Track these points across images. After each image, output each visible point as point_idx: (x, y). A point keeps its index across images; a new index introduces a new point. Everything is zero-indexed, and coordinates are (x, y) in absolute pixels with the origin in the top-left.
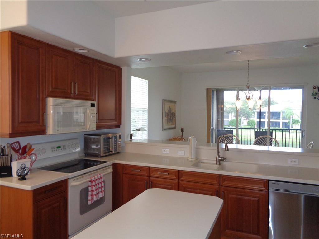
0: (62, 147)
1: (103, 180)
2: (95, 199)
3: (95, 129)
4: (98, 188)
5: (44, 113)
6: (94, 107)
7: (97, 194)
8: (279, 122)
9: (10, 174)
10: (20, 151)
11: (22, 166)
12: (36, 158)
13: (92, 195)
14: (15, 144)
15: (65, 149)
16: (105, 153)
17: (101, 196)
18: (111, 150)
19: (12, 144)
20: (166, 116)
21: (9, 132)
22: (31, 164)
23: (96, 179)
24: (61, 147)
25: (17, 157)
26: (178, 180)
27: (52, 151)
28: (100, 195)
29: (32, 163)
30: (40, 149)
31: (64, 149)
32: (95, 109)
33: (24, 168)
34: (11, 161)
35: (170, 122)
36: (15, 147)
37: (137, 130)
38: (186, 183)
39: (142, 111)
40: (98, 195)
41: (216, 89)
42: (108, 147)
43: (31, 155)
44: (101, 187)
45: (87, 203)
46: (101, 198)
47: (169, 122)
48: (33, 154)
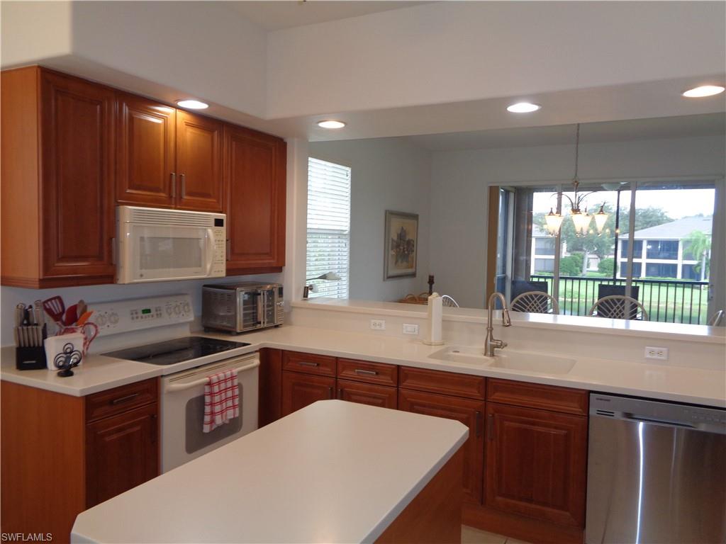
0: (153, 312)
1: (236, 381)
2: (219, 420)
3: (223, 274)
4: (226, 399)
5: (111, 239)
6: (222, 226)
7: (222, 412)
8: (675, 266)
9: (41, 364)
10: (64, 317)
11: (66, 347)
12: (97, 332)
13: (212, 414)
14: (53, 301)
15: (161, 314)
16: (245, 326)
17: (232, 417)
18: (259, 320)
19: (46, 302)
20: (392, 249)
21: (38, 277)
22: (85, 344)
23: (221, 379)
24: (152, 310)
25: (57, 328)
26: (398, 387)
27: (133, 318)
28: (230, 414)
29: (88, 341)
30: (106, 313)
31: (157, 315)
32: (223, 230)
33: (71, 352)
34: (45, 337)
35: (402, 262)
36: (52, 307)
37: (320, 278)
38: (414, 393)
39: (337, 237)
40: (224, 414)
41: (515, 188)
42: (253, 313)
43: (87, 326)
44: (233, 397)
45: (202, 428)
46: (230, 420)
47: (400, 261)
48: (89, 323)
